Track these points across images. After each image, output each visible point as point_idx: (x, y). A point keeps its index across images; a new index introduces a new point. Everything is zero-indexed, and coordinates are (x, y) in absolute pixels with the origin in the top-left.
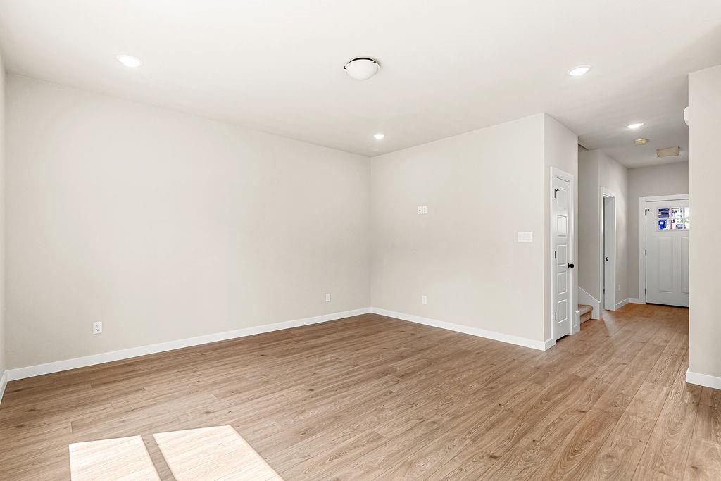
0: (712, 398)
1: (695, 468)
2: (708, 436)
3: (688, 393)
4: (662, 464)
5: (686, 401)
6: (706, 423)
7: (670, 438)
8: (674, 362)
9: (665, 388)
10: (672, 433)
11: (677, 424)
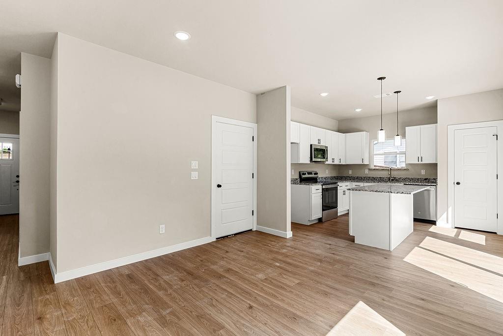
0: (37, 269)
1: (40, 318)
2: (41, 293)
3: (21, 273)
4: (18, 331)
5: (22, 278)
6: (38, 287)
7: (19, 310)
8: (5, 257)
9: (5, 277)
10: (19, 305)
11: (20, 298)
